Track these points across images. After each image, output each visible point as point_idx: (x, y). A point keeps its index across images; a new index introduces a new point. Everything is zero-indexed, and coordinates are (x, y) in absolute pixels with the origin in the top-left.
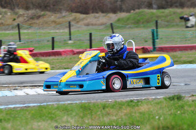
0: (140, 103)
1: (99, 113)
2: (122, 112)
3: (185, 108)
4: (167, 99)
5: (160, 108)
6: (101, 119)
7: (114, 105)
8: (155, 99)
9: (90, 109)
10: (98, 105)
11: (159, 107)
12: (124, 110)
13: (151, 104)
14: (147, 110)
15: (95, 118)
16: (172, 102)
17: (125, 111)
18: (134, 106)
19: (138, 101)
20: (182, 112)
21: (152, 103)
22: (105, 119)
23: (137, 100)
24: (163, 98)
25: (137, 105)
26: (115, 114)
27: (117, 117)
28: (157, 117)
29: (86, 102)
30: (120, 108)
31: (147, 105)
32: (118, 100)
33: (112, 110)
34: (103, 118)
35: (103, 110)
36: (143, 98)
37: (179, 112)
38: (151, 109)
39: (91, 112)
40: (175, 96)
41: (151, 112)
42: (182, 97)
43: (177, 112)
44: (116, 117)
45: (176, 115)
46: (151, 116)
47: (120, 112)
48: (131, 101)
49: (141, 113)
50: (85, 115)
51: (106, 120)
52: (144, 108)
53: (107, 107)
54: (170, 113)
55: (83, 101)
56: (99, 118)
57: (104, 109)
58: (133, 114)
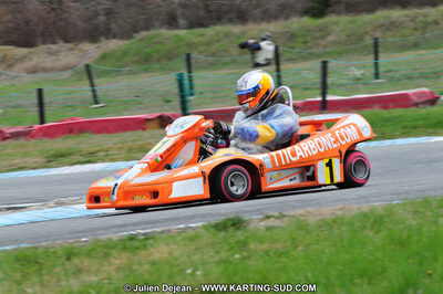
0: (151, 241)
1: (58, 269)
2: (110, 264)
3: (251, 246)
4: (212, 230)
5: (196, 249)
6: (64, 283)
7: (93, 250)
8: (184, 230)
9: (38, 263)
10: (55, 253)
11: (193, 247)
12: (116, 259)
13: (176, 243)
14: (166, 255)
15: (49, 282)
16: (223, 234)
17: (118, 262)
18: (137, 248)
19: (148, 237)
20: (245, 254)
21: (179, 239)
22: (72, 281)
23: (144, 234)
24: (203, 227)
25: (145, 247)
26: (94, 268)
27: (100, 277)
28: (189, 271)
29: (29, 245)
30: (106, 255)
31: (168, 244)
32: (101, 237)
33: (86, 261)
34: (67, 280)
35: (67, 263)
36: (159, 230)
37: (237, 256)
38: (176, 254)
39: (40, 269)
40: (229, 220)
41: (176, 259)
42: (244, 222)
43: (232, 256)
44: (96, 275)
45: (230, 263)
46: (175, 270)
47: (106, 264)
48: (132, 238)
49: (153, 263)
50: (26, 277)
51: (75, 284)
52: (159, 252)
53: (77, 255)
54: (217, 259)
55: (22, 245)
56: (59, 281)
57: (68, 259)
58: (135, 267)
